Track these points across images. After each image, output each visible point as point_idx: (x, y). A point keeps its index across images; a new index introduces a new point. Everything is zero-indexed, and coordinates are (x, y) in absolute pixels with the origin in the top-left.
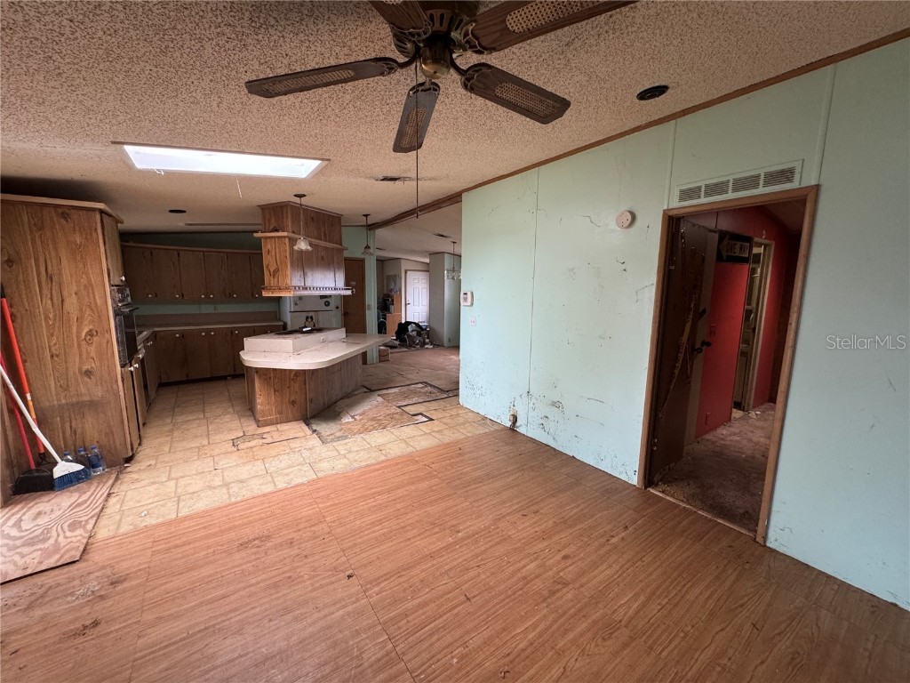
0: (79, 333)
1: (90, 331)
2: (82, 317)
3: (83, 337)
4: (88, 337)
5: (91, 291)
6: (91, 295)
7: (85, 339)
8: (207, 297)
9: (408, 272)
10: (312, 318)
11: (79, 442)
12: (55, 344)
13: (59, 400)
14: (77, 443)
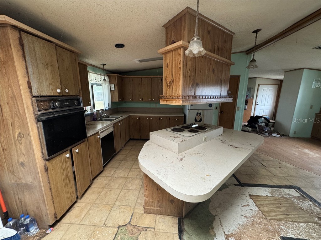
0: (14, 134)
1: (20, 133)
2: (14, 122)
3: (17, 138)
4: (19, 138)
5: (15, 101)
6: (16, 106)
7: (18, 139)
8: (152, 100)
9: (260, 86)
10: (200, 114)
11: (24, 209)
12: (3, 142)
13: (10, 180)
14: (23, 209)
